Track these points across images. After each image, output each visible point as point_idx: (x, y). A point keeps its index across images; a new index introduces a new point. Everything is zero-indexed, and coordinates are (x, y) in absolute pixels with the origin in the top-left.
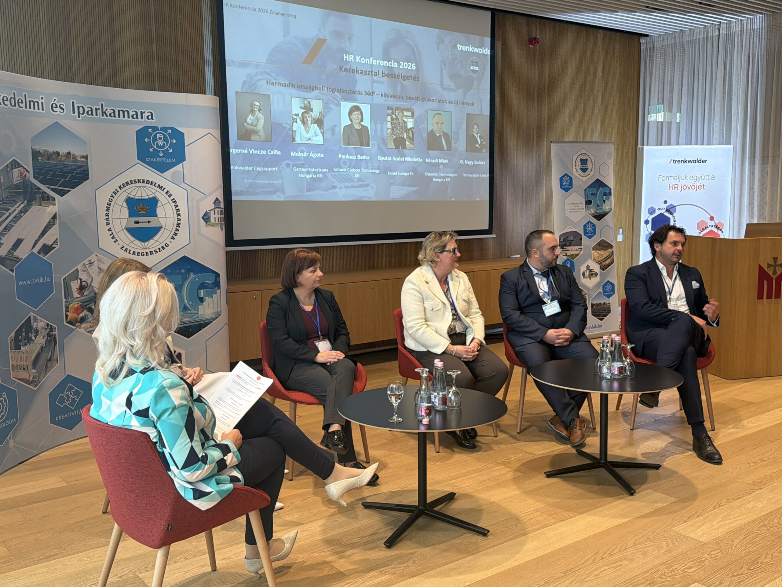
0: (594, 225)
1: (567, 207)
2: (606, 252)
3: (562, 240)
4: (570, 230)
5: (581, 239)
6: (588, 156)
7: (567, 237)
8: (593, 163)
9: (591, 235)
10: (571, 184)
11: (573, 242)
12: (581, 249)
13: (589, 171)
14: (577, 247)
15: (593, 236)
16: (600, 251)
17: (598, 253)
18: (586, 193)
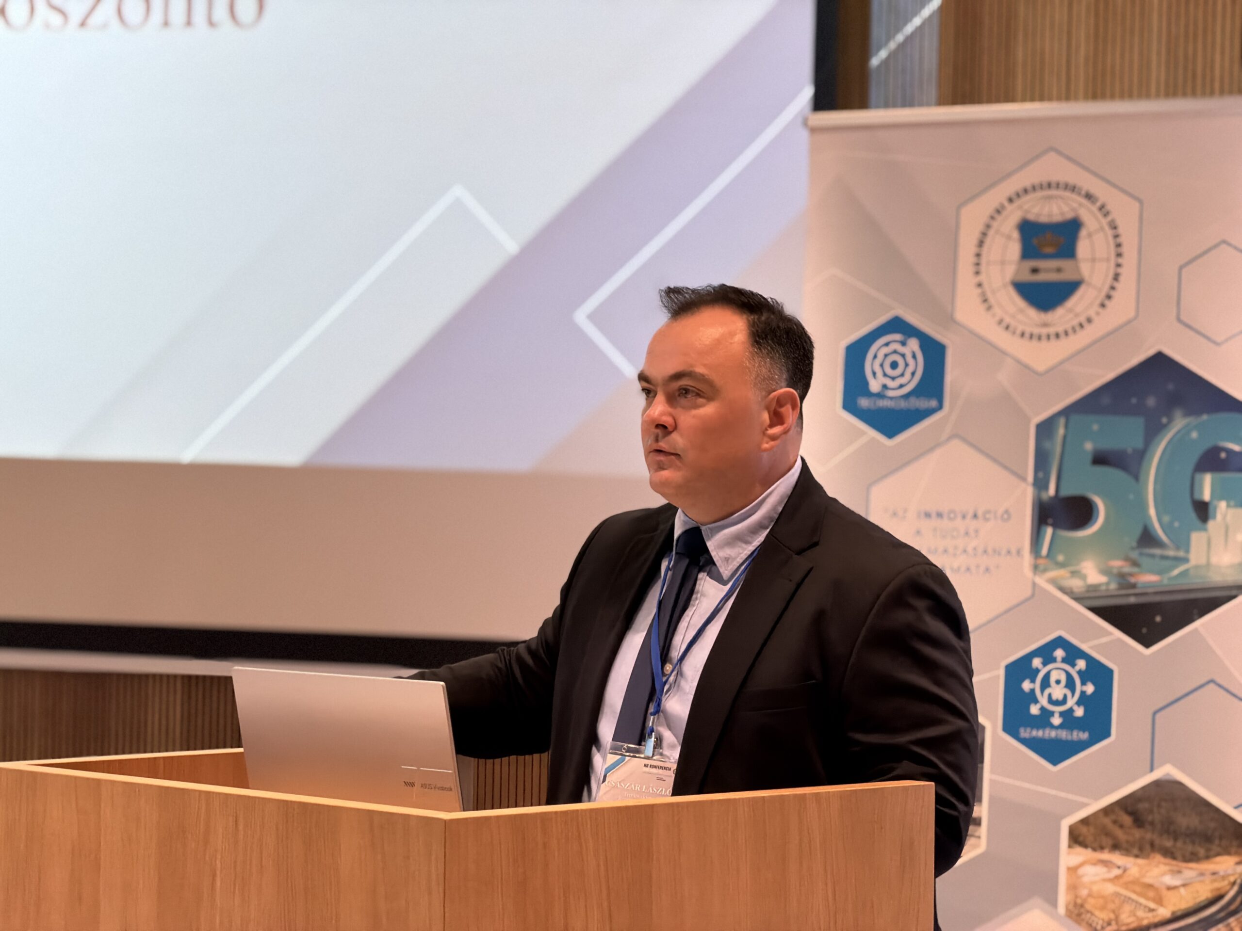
0: (1101, 674)
8: (1129, 250)
10: (933, 384)
13: (1084, 300)
16: (1137, 856)
17: (1116, 872)
18: (1047, 445)
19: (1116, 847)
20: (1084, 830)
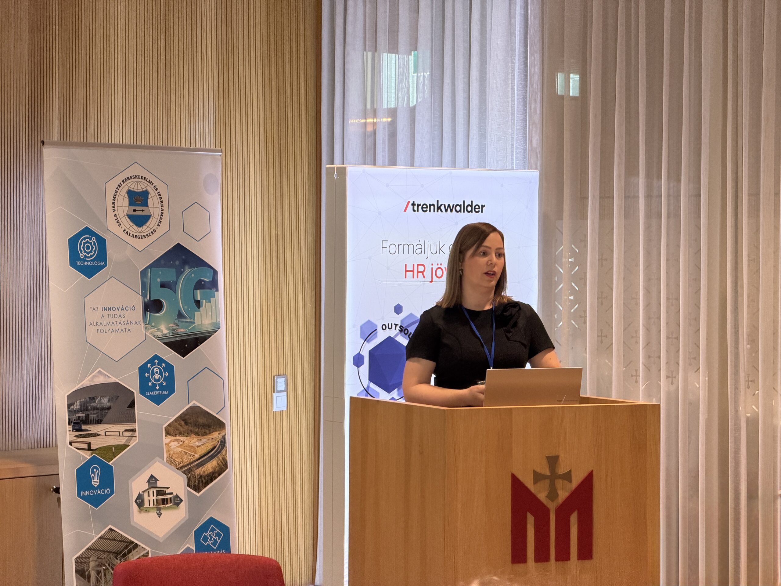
0: (170, 368)
1: (92, 317)
2: (204, 440)
3: (77, 406)
4: (101, 380)
5: (132, 405)
6: (150, 182)
7: (93, 399)
8: (165, 203)
9: (160, 393)
10: (102, 255)
11: (110, 414)
12: (134, 431)
13: (152, 223)
14: (122, 427)
15: (167, 396)
16: (187, 436)
17: (181, 443)
18: (145, 280)
19: (180, 434)
20: (169, 428)
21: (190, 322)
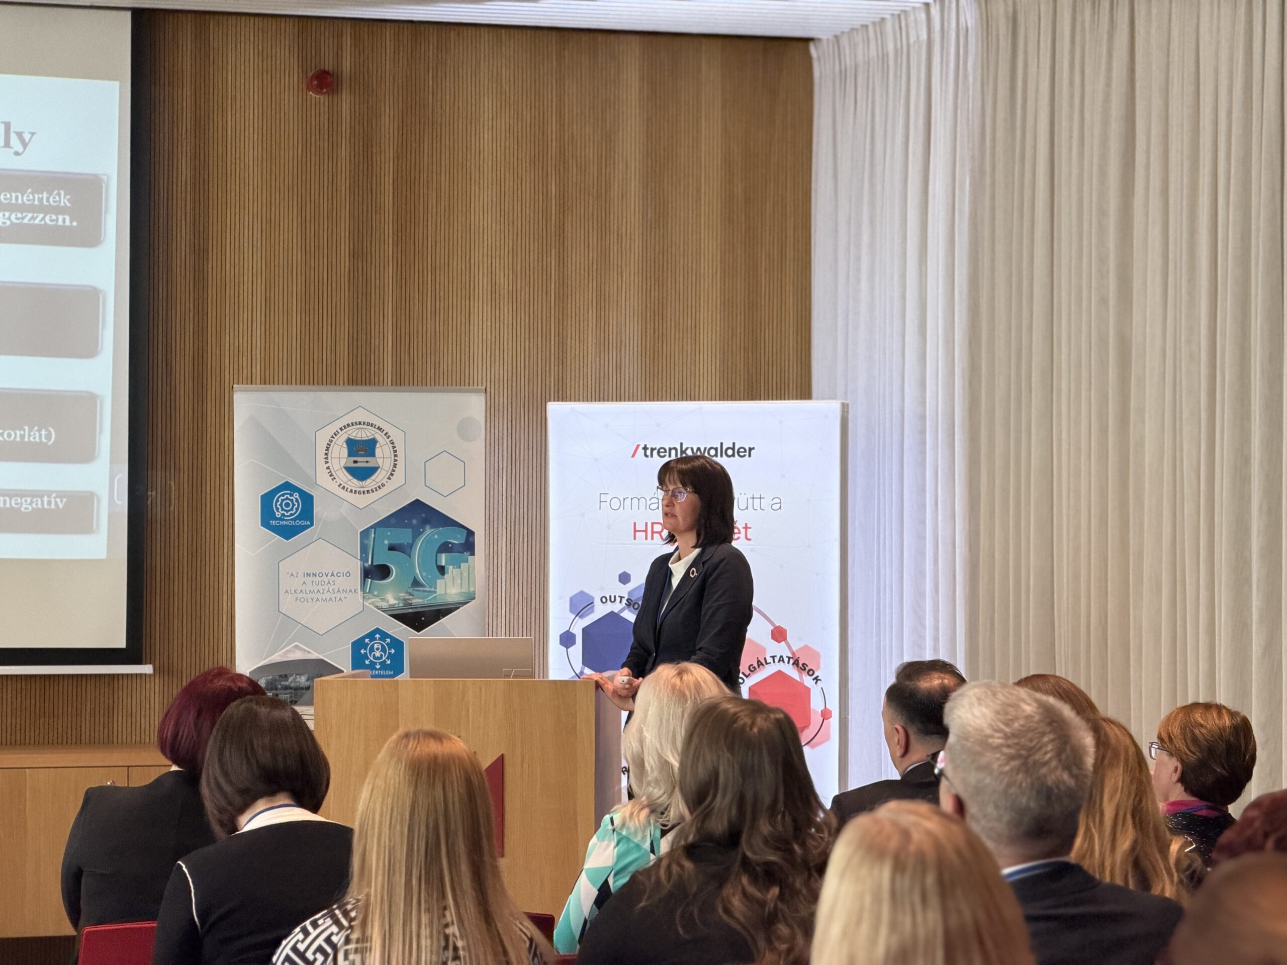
0: (398, 644)
1: (288, 584)
4: (298, 656)
6: (379, 428)
7: (286, 677)
8: (400, 453)
10: (307, 514)
13: (379, 476)
18: (366, 542)
21: (430, 592)
